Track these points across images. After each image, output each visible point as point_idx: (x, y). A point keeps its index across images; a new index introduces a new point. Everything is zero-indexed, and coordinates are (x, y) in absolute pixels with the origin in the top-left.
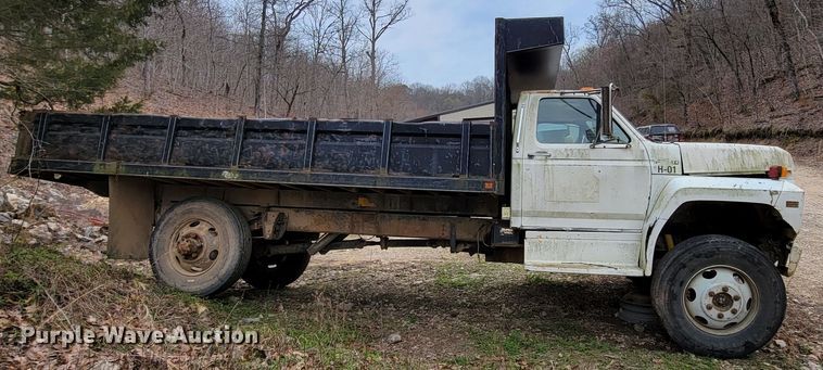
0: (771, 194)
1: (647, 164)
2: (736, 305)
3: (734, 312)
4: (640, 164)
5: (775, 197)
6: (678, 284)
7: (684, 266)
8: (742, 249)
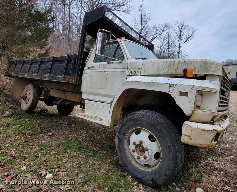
0: (170, 86)
1: (126, 70)
2: (146, 154)
3: (145, 158)
4: (123, 70)
5: (172, 88)
6: (122, 134)
7: (124, 125)
8: (152, 120)
